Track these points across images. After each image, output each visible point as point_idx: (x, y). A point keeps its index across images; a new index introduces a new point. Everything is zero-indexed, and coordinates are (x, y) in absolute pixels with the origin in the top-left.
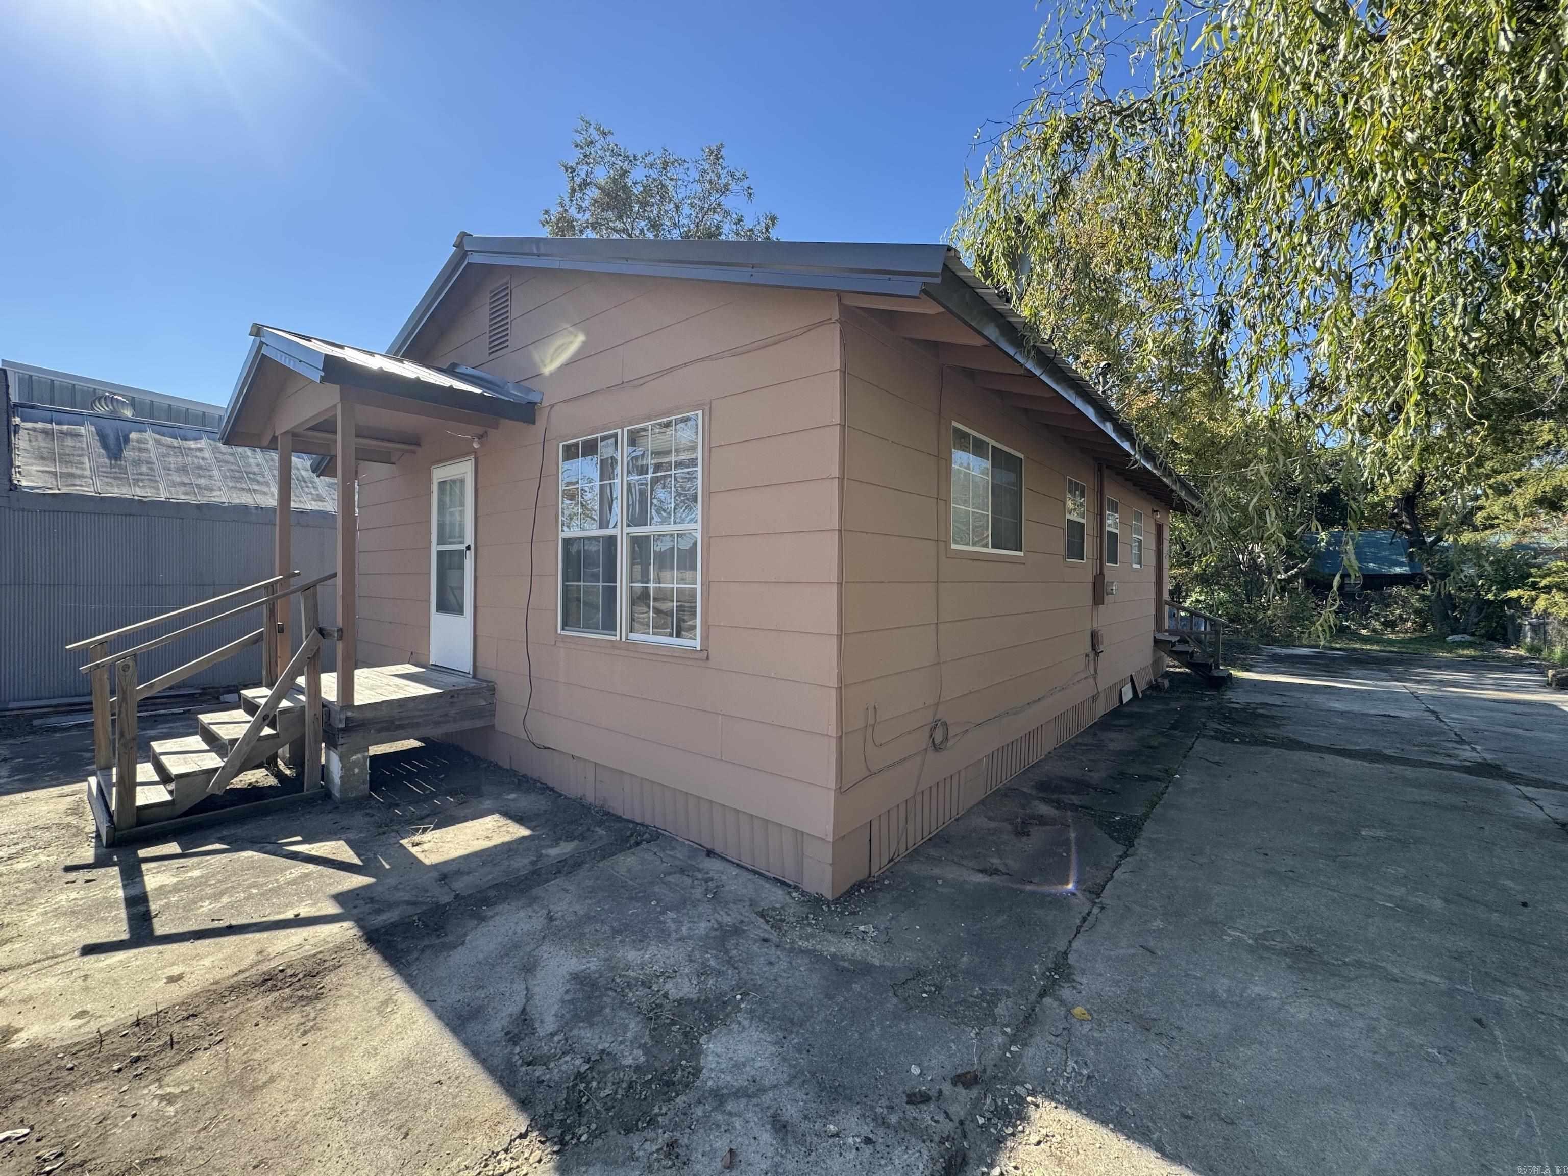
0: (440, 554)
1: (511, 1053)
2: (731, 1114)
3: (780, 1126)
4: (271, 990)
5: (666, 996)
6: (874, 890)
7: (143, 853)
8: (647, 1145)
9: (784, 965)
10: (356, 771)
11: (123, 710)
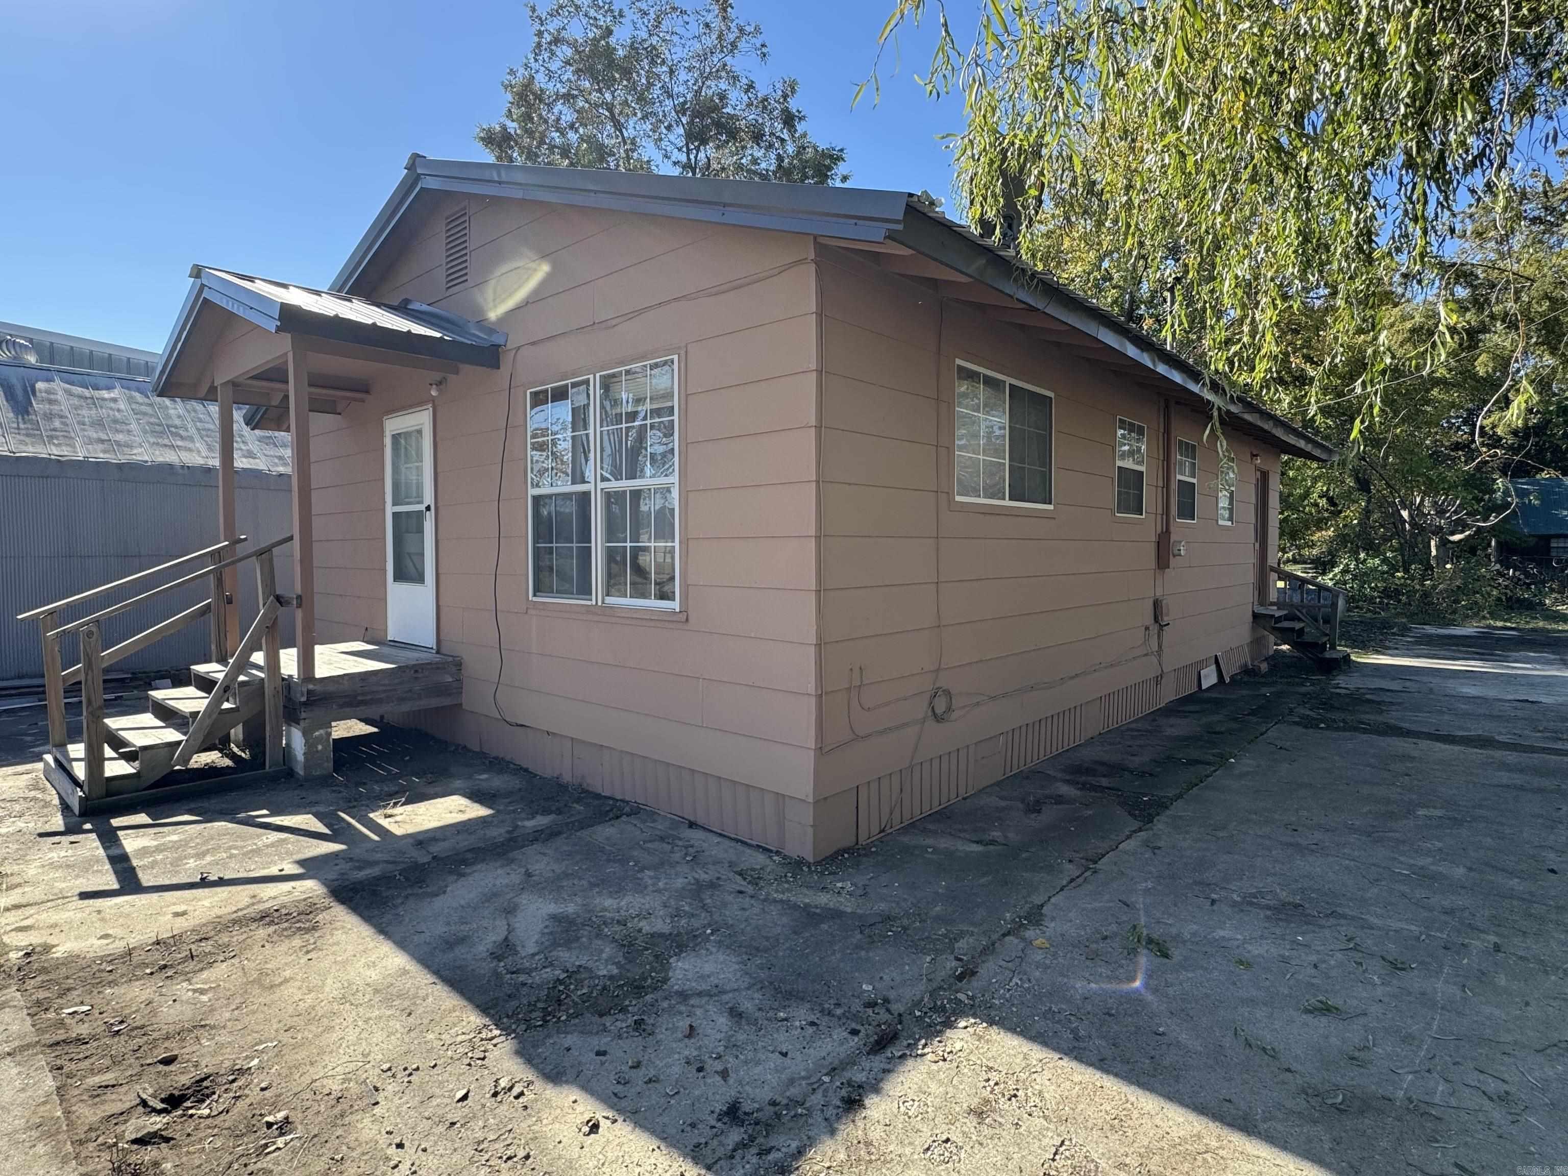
0: (396, 515)
1: (497, 966)
2: (693, 1006)
3: (736, 1014)
4: (269, 924)
5: (640, 931)
6: (859, 855)
7: (116, 822)
8: (618, 1024)
9: (756, 910)
10: (320, 747)
11: (89, 677)
